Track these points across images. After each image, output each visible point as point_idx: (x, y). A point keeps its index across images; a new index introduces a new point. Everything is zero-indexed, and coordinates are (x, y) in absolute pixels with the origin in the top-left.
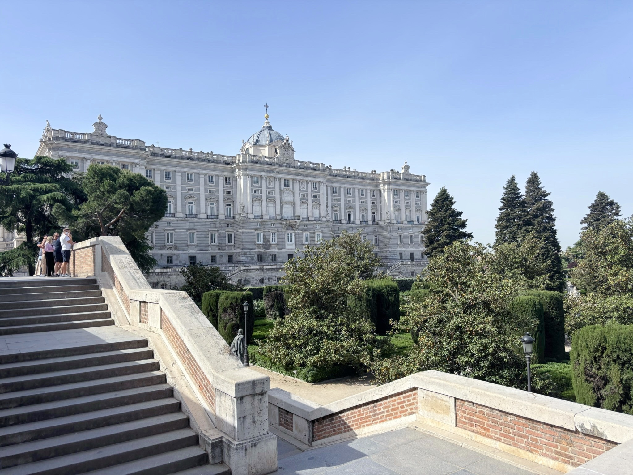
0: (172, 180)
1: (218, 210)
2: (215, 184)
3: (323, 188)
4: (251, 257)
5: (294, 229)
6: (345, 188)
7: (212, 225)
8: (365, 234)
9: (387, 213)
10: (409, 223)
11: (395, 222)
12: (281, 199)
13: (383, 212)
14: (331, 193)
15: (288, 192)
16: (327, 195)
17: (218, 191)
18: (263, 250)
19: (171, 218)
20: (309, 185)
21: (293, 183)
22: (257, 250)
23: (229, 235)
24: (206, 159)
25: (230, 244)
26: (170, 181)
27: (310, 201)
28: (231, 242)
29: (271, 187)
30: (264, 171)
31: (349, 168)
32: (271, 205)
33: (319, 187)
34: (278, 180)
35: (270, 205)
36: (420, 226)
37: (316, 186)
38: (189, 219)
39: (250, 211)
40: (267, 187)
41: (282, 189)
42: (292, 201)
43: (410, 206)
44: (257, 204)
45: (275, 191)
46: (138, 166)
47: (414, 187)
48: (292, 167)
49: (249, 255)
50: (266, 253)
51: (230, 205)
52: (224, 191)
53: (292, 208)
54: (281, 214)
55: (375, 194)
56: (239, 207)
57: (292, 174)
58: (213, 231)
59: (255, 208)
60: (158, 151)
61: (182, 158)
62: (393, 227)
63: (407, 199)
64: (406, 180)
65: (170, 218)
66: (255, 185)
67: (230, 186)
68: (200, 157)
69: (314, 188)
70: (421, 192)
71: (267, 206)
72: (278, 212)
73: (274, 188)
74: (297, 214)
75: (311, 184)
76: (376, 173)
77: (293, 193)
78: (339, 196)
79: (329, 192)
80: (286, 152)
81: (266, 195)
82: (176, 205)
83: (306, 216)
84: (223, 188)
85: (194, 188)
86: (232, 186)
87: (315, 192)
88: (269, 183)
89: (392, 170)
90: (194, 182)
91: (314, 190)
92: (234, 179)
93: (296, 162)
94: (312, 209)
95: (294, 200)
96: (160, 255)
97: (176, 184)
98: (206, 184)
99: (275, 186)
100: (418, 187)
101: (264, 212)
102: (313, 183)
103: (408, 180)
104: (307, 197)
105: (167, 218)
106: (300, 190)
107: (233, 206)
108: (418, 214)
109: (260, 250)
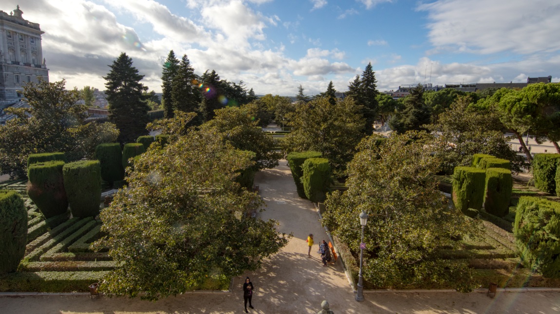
10: (26, 64)
11: (10, 62)
36: (36, 68)
43: (26, 50)
47: (29, 32)
62: (8, 66)
63: (21, 42)
70: (35, 38)
100: (33, 33)
103: (22, 25)
108: (34, 57)
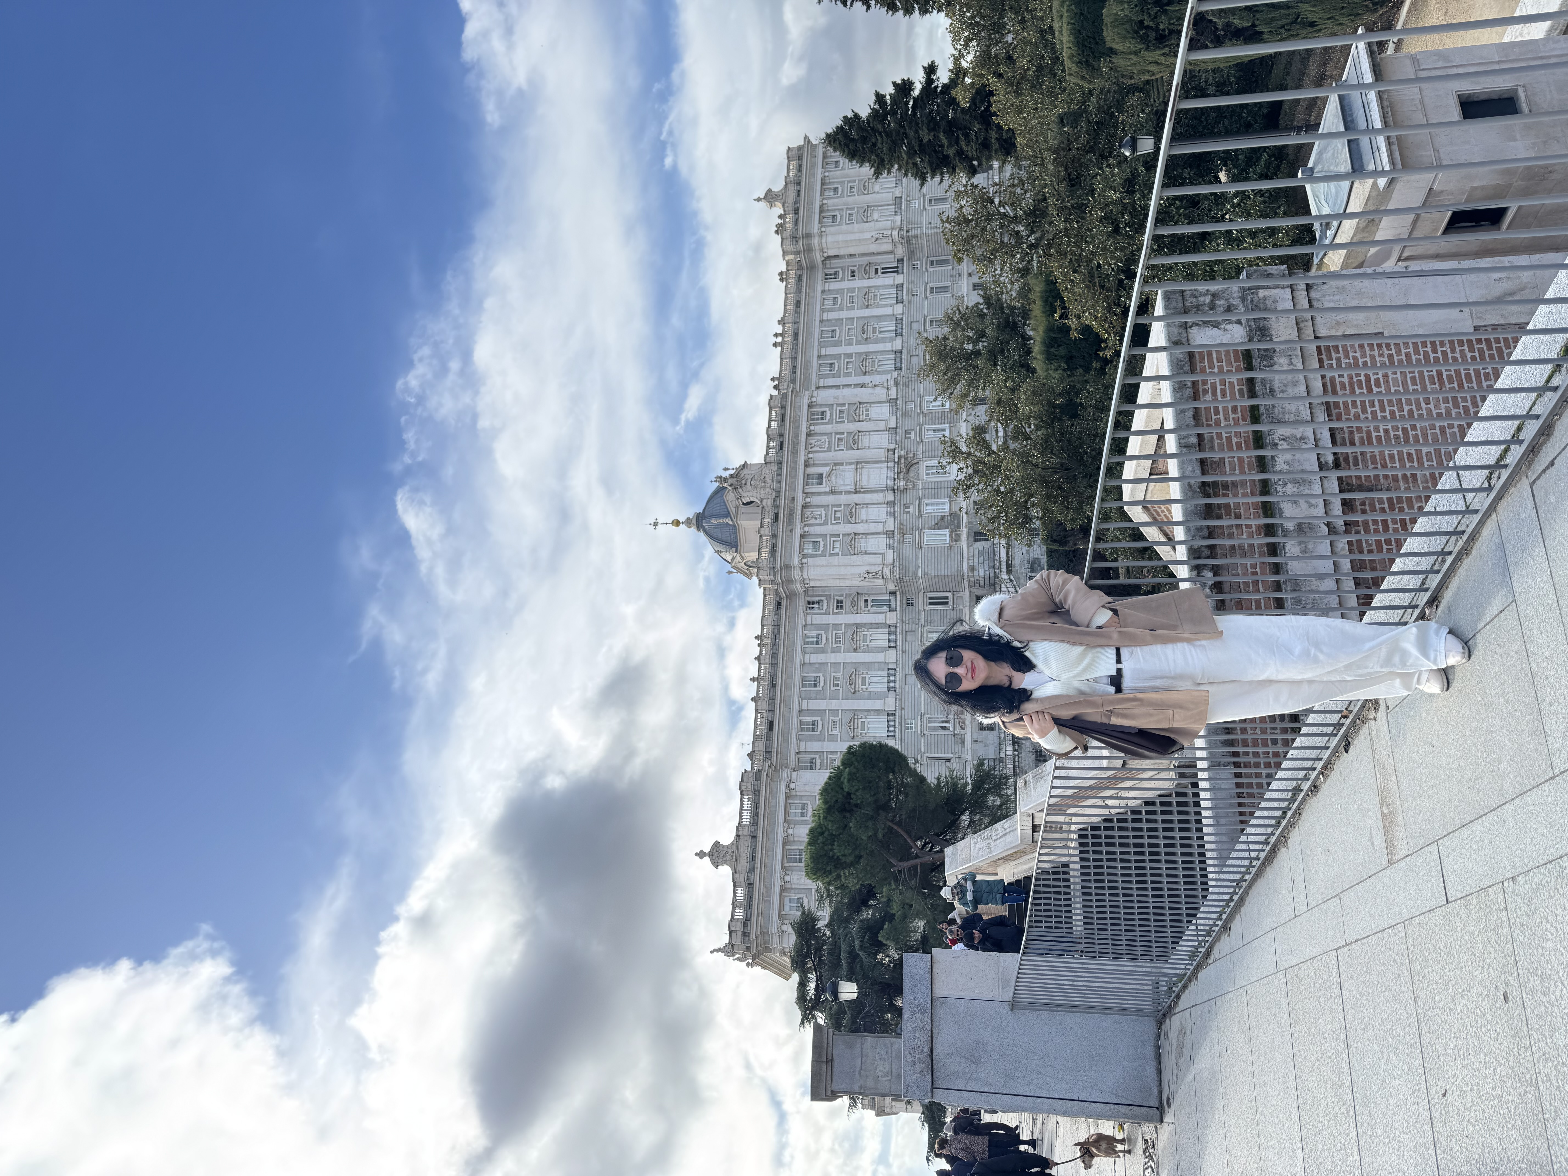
0: (819, 718)
1: (877, 625)
2: (823, 632)
3: (823, 397)
4: (980, 557)
5: (915, 461)
6: (821, 345)
7: (909, 638)
8: (926, 290)
9: (877, 239)
12: (849, 492)
13: (874, 248)
14: (834, 376)
15: (833, 478)
16: (837, 387)
17: (836, 626)
18: (964, 531)
19: (897, 721)
20: (817, 429)
21: (814, 465)
22: (964, 543)
23: (931, 604)
24: (772, 649)
25: (950, 601)
26: (820, 723)
27: (853, 427)
28: (947, 598)
29: (824, 515)
30: (791, 531)
31: (776, 335)
32: (863, 514)
33: (821, 405)
34: (808, 500)
35: (863, 517)
37: (818, 414)
38: (897, 686)
39: (878, 559)
40: (825, 523)
41: (827, 490)
42: (853, 466)
44: (863, 545)
45: (833, 506)
46: (792, 786)
48: (781, 468)
49: (976, 560)
50: (969, 523)
51: (866, 601)
52: (837, 613)
53: (868, 466)
54: (882, 491)
55: (832, 271)
56: (867, 583)
57: (795, 468)
58: (922, 636)
59: (870, 549)
60: (761, 745)
61: (772, 699)
64: (799, 195)
65: (897, 724)
66: (821, 549)
67: (825, 602)
68: (767, 661)
69: (822, 419)
71: (866, 522)
72: (878, 497)
73: (825, 507)
74: (881, 454)
75: (814, 424)
76: (784, 270)
77: (836, 464)
78: (838, 357)
79: (830, 382)
80: (748, 483)
81: (842, 526)
82: (868, 711)
83: (886, 436)
84: (831, 616)
85: (833, 674)
86: (826, 596)
87: (831, 415)
88: (816, 518)
89: (777, 232)
90: (821, 675)
91: (828, 417)
92: (810, 593)
93: (768, 460)
94: (870, 420)
95: (851, 464)
96: (977, 746)
97: (825, 710)
98: (823, 651)
99: (822, 506)
101: (879, 528)
102: (813, 419)
104: (843, 433)
105: (897, 730)
106: (829, 450)
107: (869, 595)
109: (964, 536)
